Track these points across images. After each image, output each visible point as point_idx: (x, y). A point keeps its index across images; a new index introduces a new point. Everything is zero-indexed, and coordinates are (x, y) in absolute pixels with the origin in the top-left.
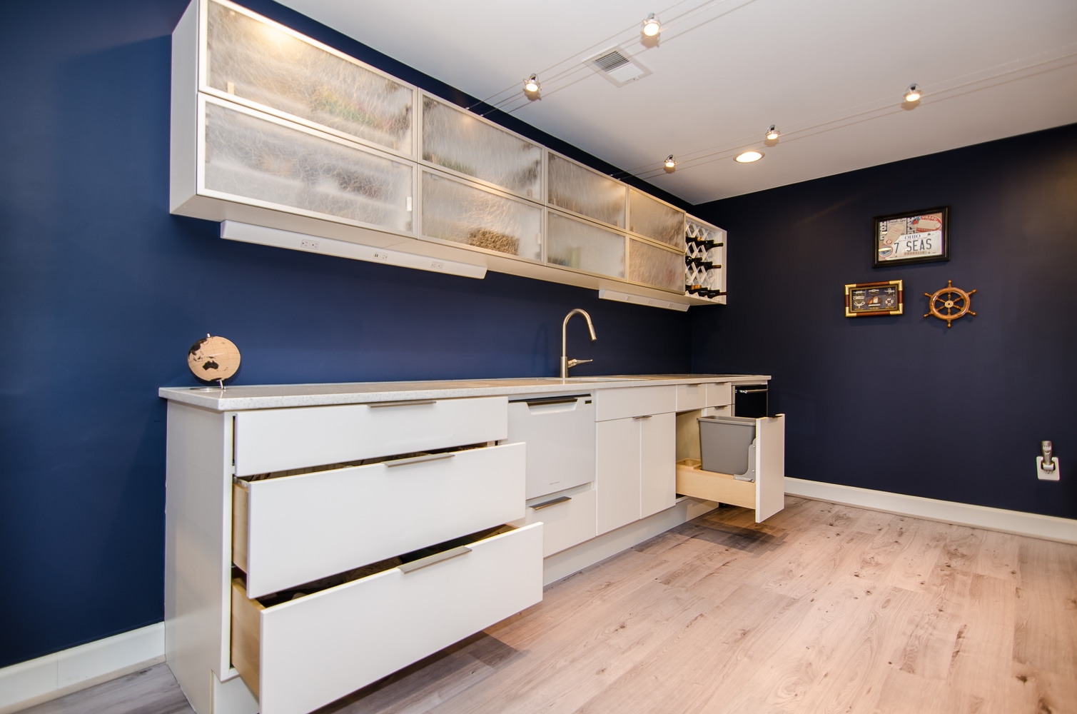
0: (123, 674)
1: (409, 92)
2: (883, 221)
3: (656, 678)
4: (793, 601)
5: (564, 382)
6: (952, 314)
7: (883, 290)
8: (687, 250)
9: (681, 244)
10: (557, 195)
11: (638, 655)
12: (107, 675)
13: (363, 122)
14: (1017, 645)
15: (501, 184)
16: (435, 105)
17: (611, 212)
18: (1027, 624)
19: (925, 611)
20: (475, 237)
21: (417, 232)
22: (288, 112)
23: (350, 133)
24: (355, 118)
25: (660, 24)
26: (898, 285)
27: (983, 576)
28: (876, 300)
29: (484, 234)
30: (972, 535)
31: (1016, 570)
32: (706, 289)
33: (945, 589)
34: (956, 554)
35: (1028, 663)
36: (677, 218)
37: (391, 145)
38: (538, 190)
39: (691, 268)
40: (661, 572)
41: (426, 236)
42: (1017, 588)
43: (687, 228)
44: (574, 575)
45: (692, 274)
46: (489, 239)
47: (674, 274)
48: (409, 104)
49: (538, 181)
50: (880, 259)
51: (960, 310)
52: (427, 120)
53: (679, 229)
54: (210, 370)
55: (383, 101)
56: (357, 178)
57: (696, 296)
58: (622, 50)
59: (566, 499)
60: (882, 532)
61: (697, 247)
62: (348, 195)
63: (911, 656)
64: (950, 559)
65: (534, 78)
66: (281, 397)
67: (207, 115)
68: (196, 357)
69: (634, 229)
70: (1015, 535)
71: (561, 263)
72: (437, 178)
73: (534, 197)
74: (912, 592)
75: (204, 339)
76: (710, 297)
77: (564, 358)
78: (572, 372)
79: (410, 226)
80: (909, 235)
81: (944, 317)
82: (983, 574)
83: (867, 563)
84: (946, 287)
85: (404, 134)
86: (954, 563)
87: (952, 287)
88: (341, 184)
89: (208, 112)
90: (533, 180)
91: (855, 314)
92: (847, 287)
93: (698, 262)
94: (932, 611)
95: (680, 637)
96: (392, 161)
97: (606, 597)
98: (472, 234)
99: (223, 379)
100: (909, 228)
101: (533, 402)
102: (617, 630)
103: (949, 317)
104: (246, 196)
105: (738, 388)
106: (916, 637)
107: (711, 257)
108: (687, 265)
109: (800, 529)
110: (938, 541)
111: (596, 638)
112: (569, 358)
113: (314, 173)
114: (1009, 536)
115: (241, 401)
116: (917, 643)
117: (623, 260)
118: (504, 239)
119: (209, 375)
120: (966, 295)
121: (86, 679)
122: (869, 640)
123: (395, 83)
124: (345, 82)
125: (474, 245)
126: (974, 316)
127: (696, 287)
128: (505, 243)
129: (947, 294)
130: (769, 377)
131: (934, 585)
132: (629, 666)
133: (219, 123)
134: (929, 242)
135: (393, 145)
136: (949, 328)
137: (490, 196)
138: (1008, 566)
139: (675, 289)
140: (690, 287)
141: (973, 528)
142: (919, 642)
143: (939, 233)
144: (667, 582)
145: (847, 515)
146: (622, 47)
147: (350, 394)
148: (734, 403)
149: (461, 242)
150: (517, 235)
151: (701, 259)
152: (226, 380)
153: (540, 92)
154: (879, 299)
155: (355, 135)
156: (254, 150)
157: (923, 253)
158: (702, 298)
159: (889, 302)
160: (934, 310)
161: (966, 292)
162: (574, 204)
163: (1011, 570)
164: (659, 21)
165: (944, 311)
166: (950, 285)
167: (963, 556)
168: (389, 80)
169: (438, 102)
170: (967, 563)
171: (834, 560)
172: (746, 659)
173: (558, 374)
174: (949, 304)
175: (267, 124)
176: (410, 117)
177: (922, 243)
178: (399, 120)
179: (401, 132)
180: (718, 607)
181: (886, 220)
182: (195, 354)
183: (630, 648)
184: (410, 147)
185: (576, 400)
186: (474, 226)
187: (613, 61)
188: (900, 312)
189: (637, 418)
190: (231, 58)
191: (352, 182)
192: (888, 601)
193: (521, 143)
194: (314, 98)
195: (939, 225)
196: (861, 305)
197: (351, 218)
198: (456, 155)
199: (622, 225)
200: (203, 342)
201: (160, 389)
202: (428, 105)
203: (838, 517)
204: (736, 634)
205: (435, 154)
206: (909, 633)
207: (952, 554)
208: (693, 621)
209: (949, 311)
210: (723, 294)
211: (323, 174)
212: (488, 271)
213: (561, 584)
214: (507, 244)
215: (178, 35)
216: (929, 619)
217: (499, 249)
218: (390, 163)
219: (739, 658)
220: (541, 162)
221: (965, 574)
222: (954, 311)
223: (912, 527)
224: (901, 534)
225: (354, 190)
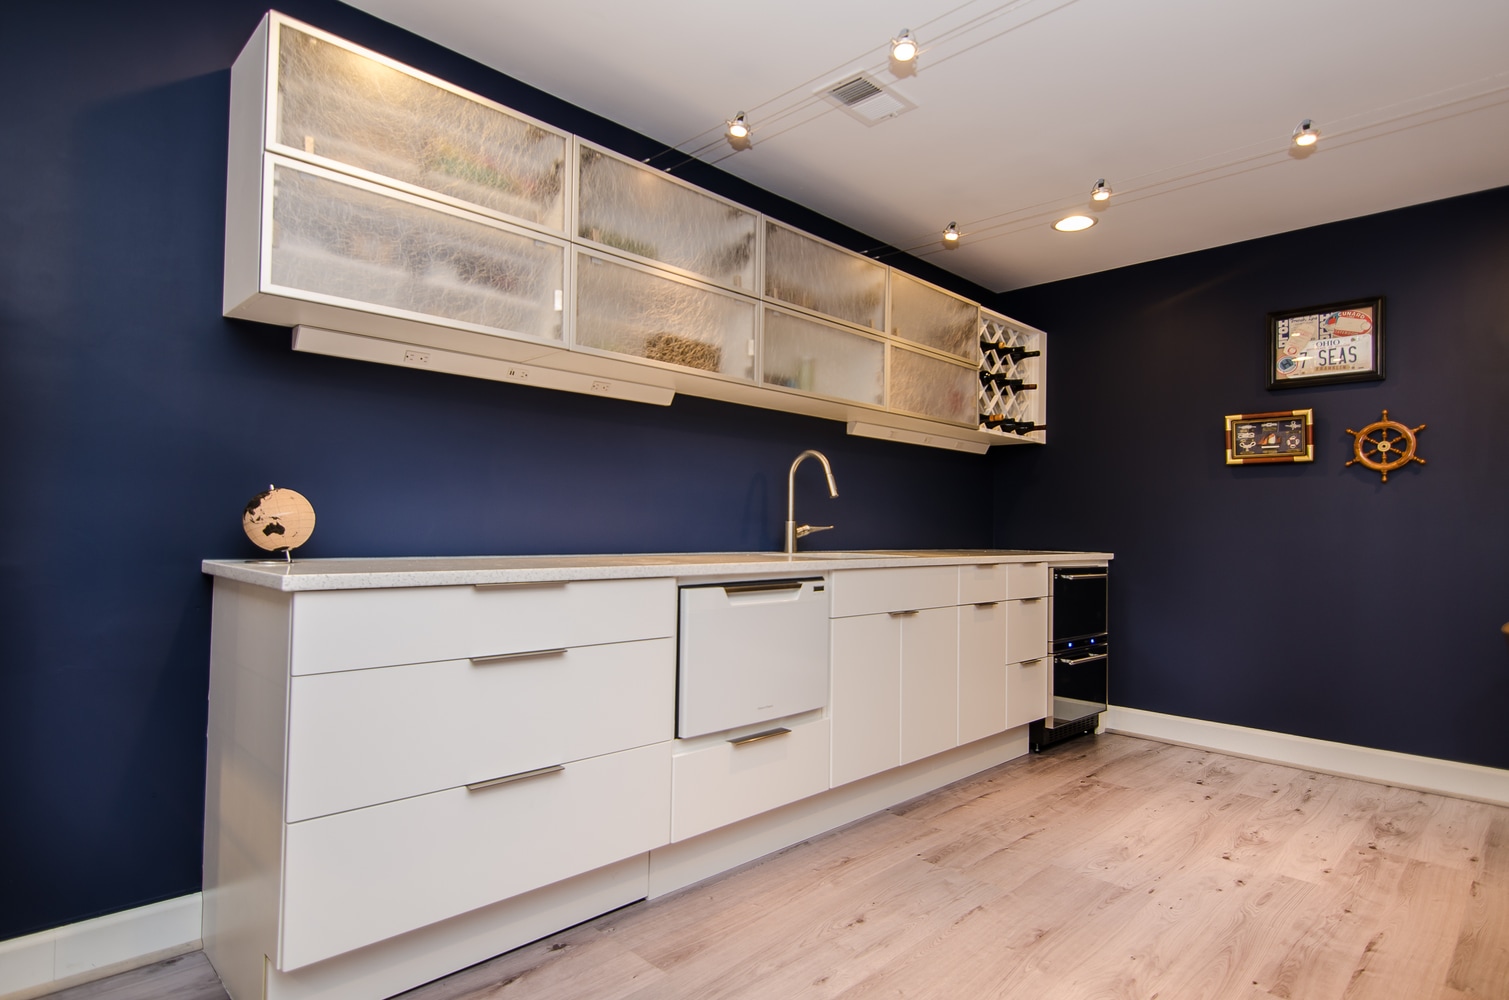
0: (144, 963)
1: (561, 141)
2: (1283, 319)
3: (901, 992)
4: (1122, 892)
5: (790, 559)
6: (1389, 461)
7: (1283, 424)
8: (982, 361)
9: (973, 353)
10: (779, 284)
11: (878, 961)
12: (122, 963)
13: (493, 186)
14: (1457, 964)
15: (694, 269)
16: (597, 159)
17: (864, 306)
18: (1478, 934)
19: (1323, 911)
20: (654, 346)
21: (569, 340)
22: (387, 176)
23: (474, 202)
24: (481, 180)
25: (917, 45)
26: (1305, 416)
27: (1425, 863)
28: (1272, 440)
29: (668, 342)
30: (1420, 802)
31: (1478, 856)
32: (1012, 421)
33: (1359, 881)
34: (1388, 831)
35: (1468, 989)
36: (967, 315)
37: (533, 217)
38: (751, 277)
39: (990, 389)
40: (927, 845)
41: (582, 346)
42: (1474, 883)
43: (983, 329)
44: (797, 846)
45: (991, 397)
46: (676, 349)
47: (962, 398)
48: (560, 159)
49: (750, 263)
50: (1279, 377)
51: (1400, 456)
52: (586, 181)
53: (969, 330)
54: (274, 535)
55: (523, 155)
56: (483, 265)
57: (997, 431)
58: (871, 76)
59: (783, 732)
60: (1278, 796)
61: (1000, 357)
62: (471, 289)
63: (1289, 974)
64: (1378, 837)
65: (741, 119)
66: (368, 574)
67: (276, 183)
68: (255, 517)
69: (898, 330)
70: (1489, 804)
71: (784, 382)
72: (600, 263)
73: (743, 286)
74: (1308, 883)
75: (266, 492)
76: (1020, 433)
77: (791, 523)
78: (803, 545)
79: (558, 332)
80: (1322, 341)
81: (1377, 466)
82: (1425, 860)
83: (1246, 840)
84: (1380, 419)
85: (552, 200)
86: (1381, 844)
87: (1389, 420)
88: (461, 274)
89: (278, 178)
90: (742, 263)
91: (1240, 461)
92: (1229, 419)
93: (1001, 380)
94: (1334, 912)
95: (944, 937)
96: (535, 240)
97: (841, 879)
98: (650, 343)
99: (290, 549)
100: (1322, 330)
101: (735, 587)
102: (851, 925)
103: (1383, 466)
104: (327, 293)
105: (1058, 571)
106: (1302, 948)
107: (1023, 372)
108: (984, 385)
109: (1150, 789)
110: (1363, 811)
111: (819, 935)
112: (799, 523)
113: (423, 259)
114: (1480, 805)
115: (313, 579)
116: (1301, 956)
117: (881, 378)
118: (699, 348)
119: (272, 542)
120: (1410, 434)
121: (93, 968)
122: (1229, 950)
123: (540, 129)
124: (469, 130)
125: (653, 358)
126: (1423, 464)
127: (996, 419)
128: (699, 355)
129: (1380, 431)
130: (1111, 556)
131: (1345, 874)
132: (864, 975)
133: (293, 193)
134: (1353, 351)
135: (535, 217)
136: (1385, 483)
137: (678, 287)
138: (1466, 849)
139: (963, 420)
140: (988, 417)
141: (1424, 793)
142: (1305, 956)
143: (1369, 338)
144: (935, 860)
145: (1227, 769)
146: (871, 73)
147: (465, 572)
148: (1052, 593)
149: (634, 353)
150: (717, 342)
151: (1005, 375)
152: (294, 549)
153: (749, 138)
154: (1277, 438)
155: (482, 204)
156: (340, 229)
157: (1344, 367)
158: (1006, 434)
159: (1293, 441)
160: (1361, 454)
161: (1410, 428)
162: (805, 295)
163: (1471, 856)
164: (914, 40)
165: (1376, 457)
166: (1385, 417)
167: (1399, 833)
168: (531, 125)
169: (602, 155)
170: (1402, 844)
171: (1196, 834)
172: (1037, 971)
173: (780, 547)
174: (1384, 446)
175: (359, 192)
176: (561, 176)
177: (1343, 353)
178: (545, 182)
179: (547, 199)
180: (1006, 896)
181: (1288, 318)
182: (252, 513)
183: (867, 951)
184: (560, 219)
185: (800, 586)
186: (654, 330)
187: (858, 91)
188: (1310, 457)
189: (894, 615)
190: (310, 103)
191: (477, 270)
192: (1268, 896)
193: (725, 209)
194: (425, 155)
195: (1368, 326)
196: (1250, 446)
197: (474, 322)
198: (629, 230)
199: (880, 326)
200: (264, 497)
201: (204, 561)
202: (587, 157)
203: (1213, 772)
204: (1028, 936)
205: (596, 228)
206: (1292, 941)
207: (1381, 831)
208: (966, 915)
209: (1384, 457)
210: (1040, 428)
211: (436, 260)
212: (676, 395)
213: (775, 858)
214: (702, 356)
215: (239, 69)
216: (1328, 923)
217: (689, 364)
218: (532, 242)
219: (1027, 969)
220: (754, 235)
221: (1396, 859)
222: (1392, 456)
223: (1326, 789)
224: (1307, 799)
225: (479, 283)
